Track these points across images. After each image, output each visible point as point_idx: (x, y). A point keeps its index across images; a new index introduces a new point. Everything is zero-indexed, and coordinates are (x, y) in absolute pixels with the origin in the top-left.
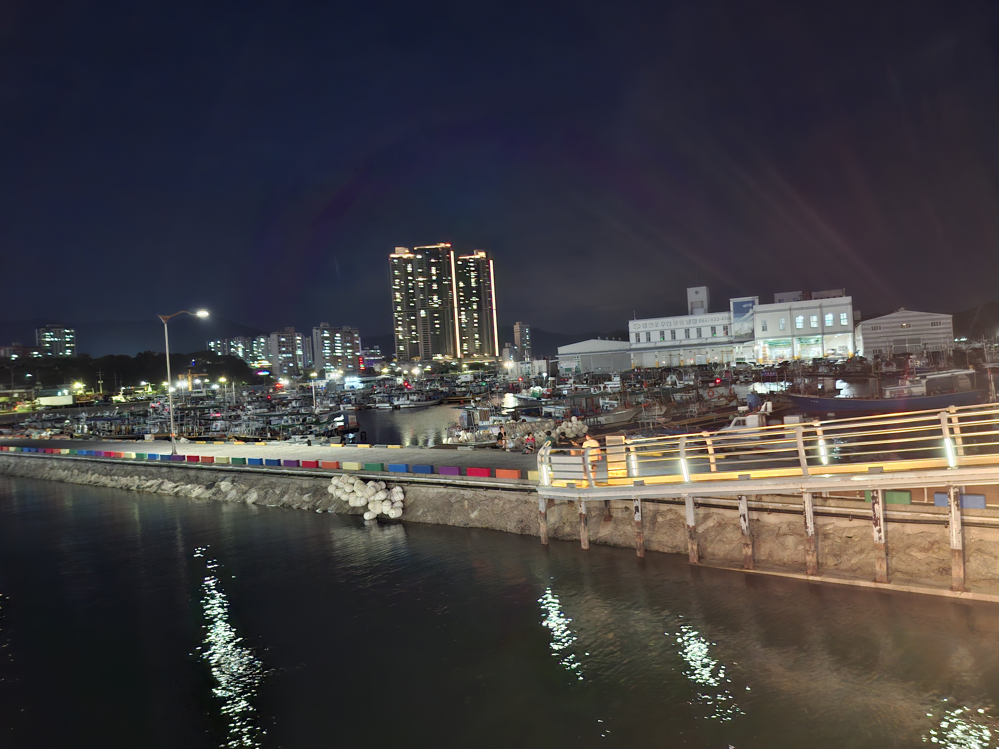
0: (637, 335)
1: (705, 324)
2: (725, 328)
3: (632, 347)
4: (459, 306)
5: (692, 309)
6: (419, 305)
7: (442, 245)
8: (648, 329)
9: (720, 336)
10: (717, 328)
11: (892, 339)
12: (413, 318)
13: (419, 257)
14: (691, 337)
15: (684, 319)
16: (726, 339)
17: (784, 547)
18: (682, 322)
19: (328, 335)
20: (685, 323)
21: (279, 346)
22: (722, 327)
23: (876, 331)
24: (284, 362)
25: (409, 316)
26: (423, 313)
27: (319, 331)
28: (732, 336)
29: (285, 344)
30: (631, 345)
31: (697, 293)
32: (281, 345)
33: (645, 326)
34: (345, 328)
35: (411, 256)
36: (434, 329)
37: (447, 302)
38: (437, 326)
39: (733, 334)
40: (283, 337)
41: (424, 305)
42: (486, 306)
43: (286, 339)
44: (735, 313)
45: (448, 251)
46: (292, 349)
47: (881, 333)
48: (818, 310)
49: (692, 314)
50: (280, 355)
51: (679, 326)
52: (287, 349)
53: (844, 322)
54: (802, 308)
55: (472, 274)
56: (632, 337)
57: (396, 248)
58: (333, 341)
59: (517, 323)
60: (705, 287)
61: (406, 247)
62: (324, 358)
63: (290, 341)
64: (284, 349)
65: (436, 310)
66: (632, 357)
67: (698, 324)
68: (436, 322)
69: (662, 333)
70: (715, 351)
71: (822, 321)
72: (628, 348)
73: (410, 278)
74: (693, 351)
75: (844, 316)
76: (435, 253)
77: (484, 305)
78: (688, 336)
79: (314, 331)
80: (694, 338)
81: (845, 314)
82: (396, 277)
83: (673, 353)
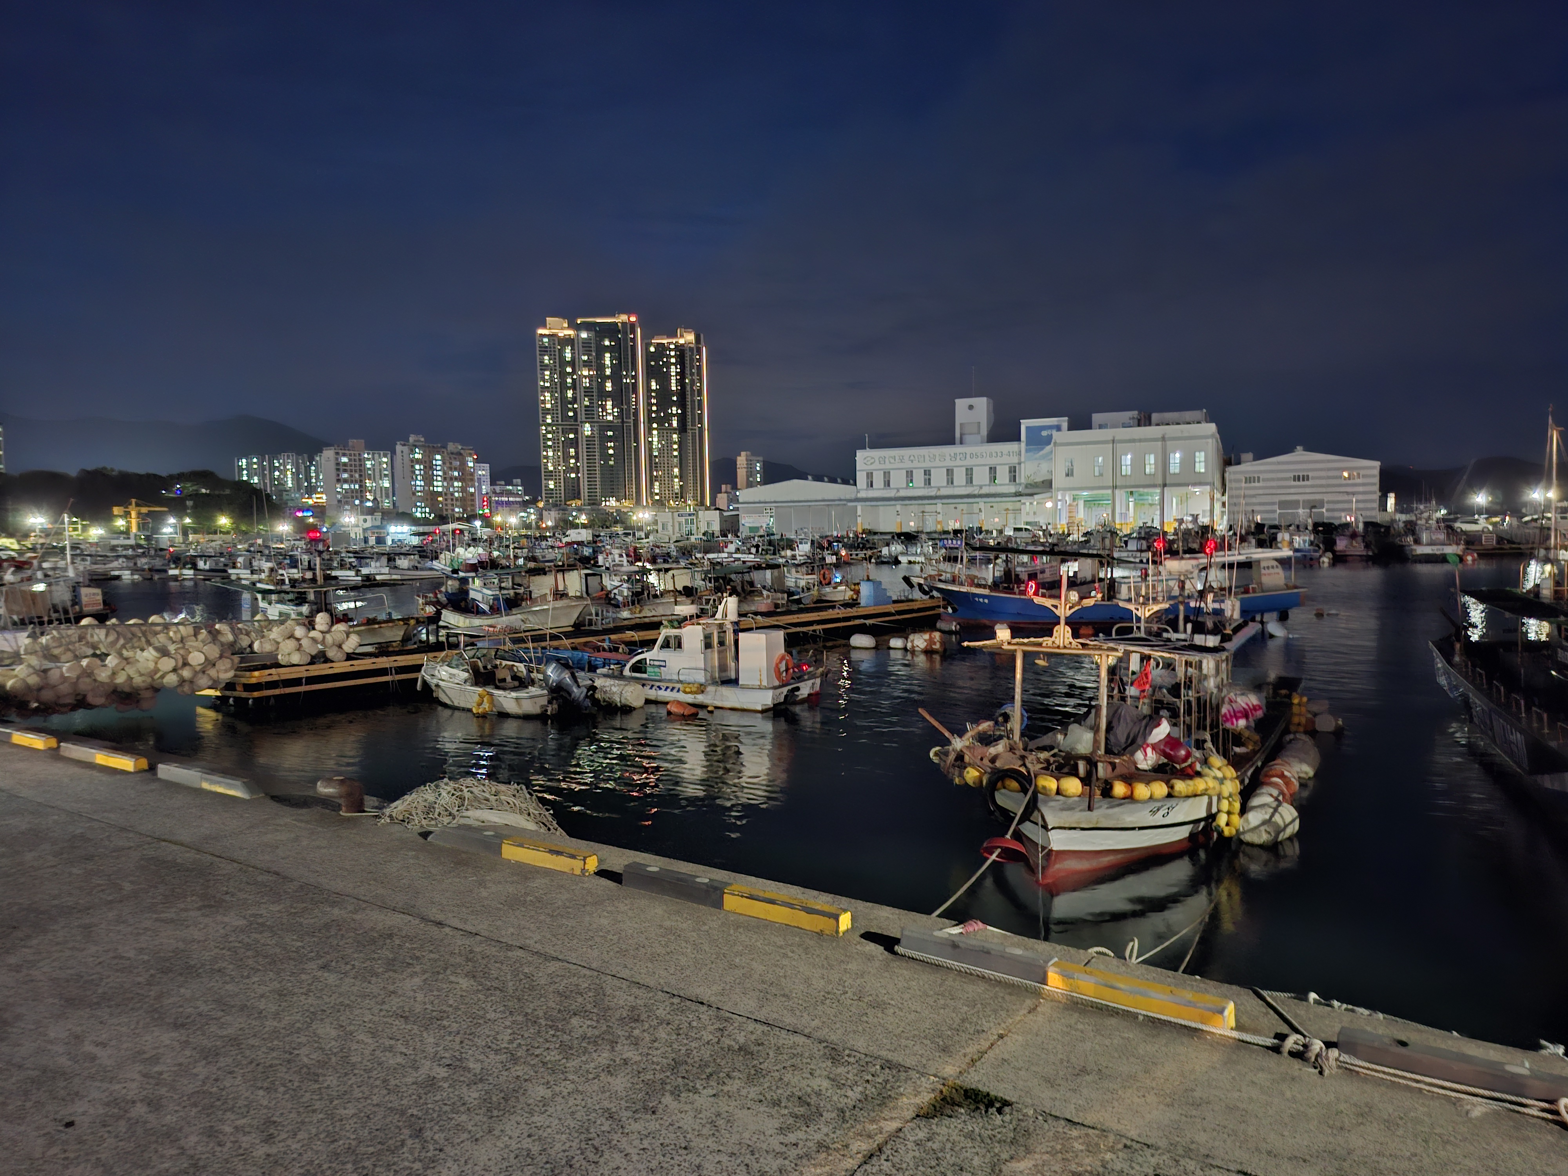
0: (870, 475)
1: (980, 461)
2: (1013, 471)
3: (859, 495)
4: (650, 420)
5: (962, 435)
6: (582, 416)
7: (623, 318)
8: (887, 466)
9: (1003, 484)
10: (998, 468)
11: (1276, 499)
12: (572, 436)
13: (584, 335)
14: (955, 483)
15: (947, 450)
16: (1012, 489)
18: (943, 458)
19: (420, 456)
20: (948, 458)
21: (338, 470)
22: (1007, 468)
23: (1253, 484)
24: (345, 497)
25: (565, 432)
26: (587, 429)
27: (406, 449)
28: (1020, 484)
29: (348, 468)
30: (858, 492)
31: (971, 407)
32: (340, 467)
33: (883, 460)
34: (451, 447)
35: (571, 332)
36: (606, 457)
37: (626, 413)
38: (611, 452)
39: (1023, 481)
40: (344, 455)
41: (590, 414)
42: (693, 424)
43: (350, 460)
44: (1027, 445)
45: (633, 326)
46: (361, 476)
47: (1260, 488)
48: (1160, 443)
49: (961, 443)
50: (338, 486)
51: (937, 463)
52: (351, 476)
53: (1200, 468)
54: (1133, 441)
55: (673, 368)
56: (861, 478)
57: (549, 320)
58: (429, 467)
59: (743, 454)
60: (984, 399)
61: (564, 318)
62: (414, 494)
63: (357, 463)
64: (345, 476)
65: (609, 426)
66: (859, 512)
67: (969, 462)
68: (609, 444)
69: (910, 475)
70: (995, 509)
71: (1164, 463)
72: (853, 496)
73: (569, 370)
74: (960, 507)
75: (1200, 456)
76: (611, 330)
77: (689, 420)
78: (950, 481)
79: (399, 448)
80: (960, 487)
81: (1203, 454)
82: (545, 367)
83: (928, 508)
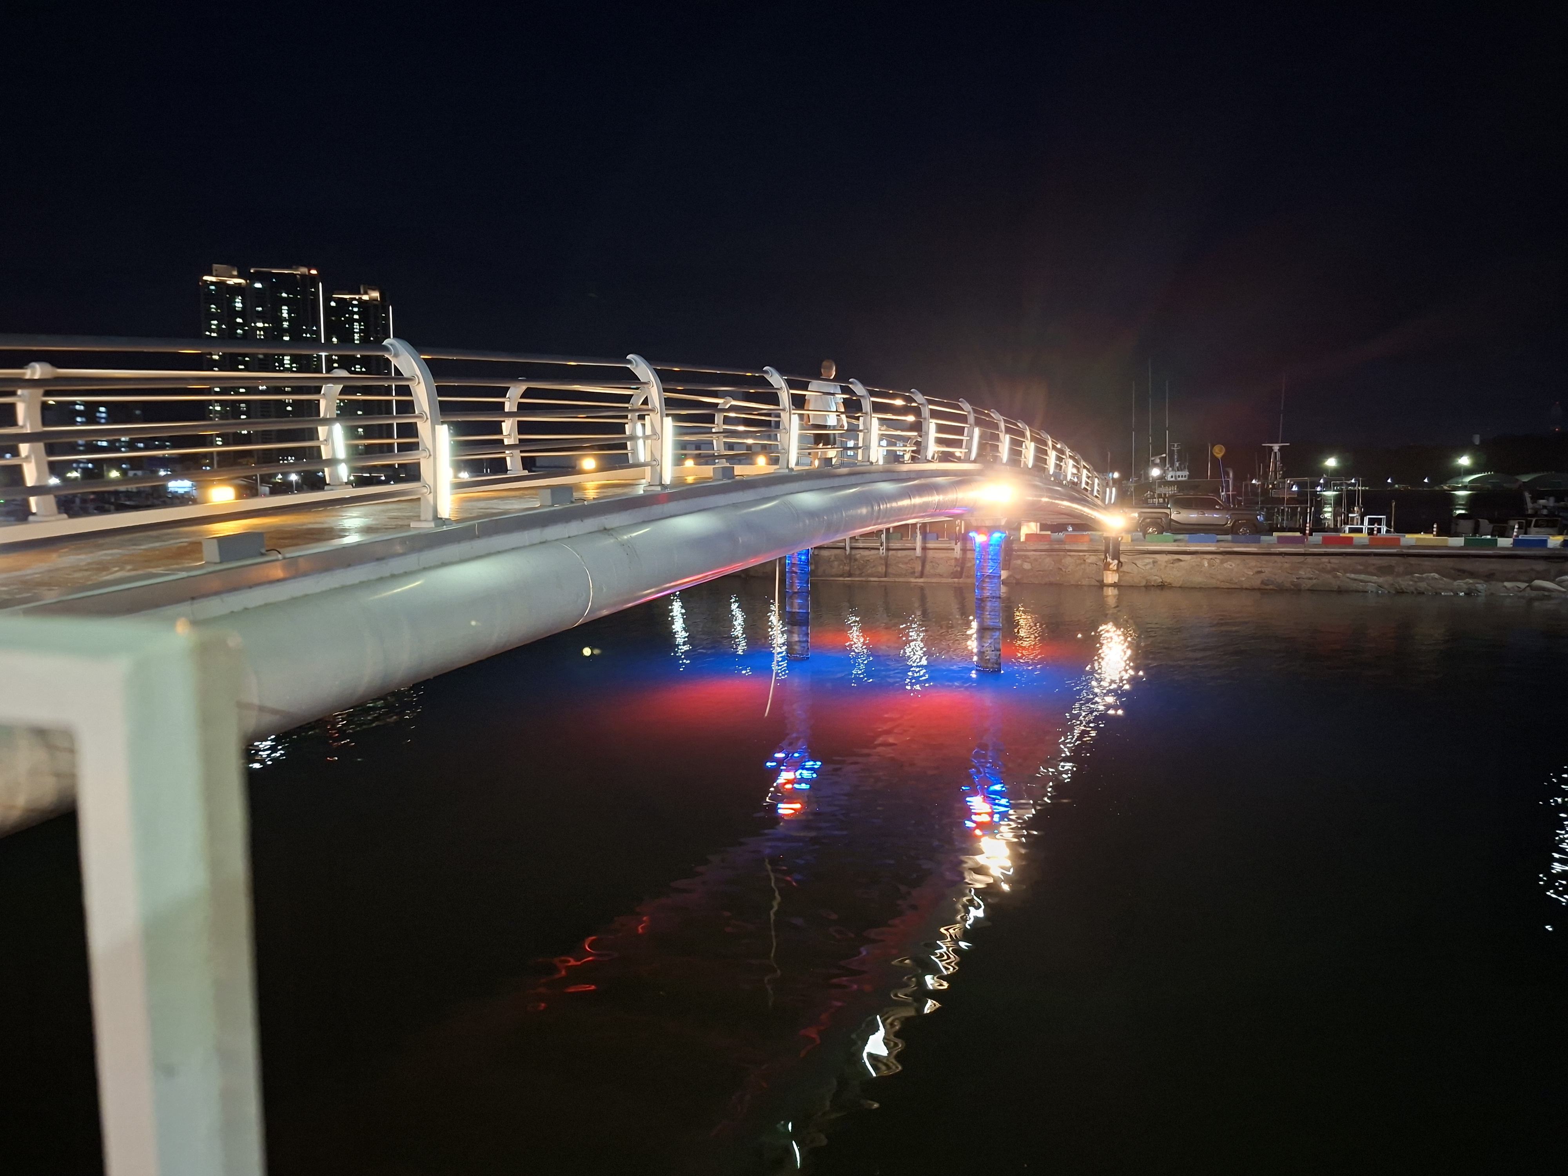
7: (303, 270)
13: (258, 285)
17: (832, 567)
35: (243, 282)
45: (313, 280)
55: (356, 325)
57: (215, 266)
61: (233, 266)
73: (239, 320)
82: (213, 316)
